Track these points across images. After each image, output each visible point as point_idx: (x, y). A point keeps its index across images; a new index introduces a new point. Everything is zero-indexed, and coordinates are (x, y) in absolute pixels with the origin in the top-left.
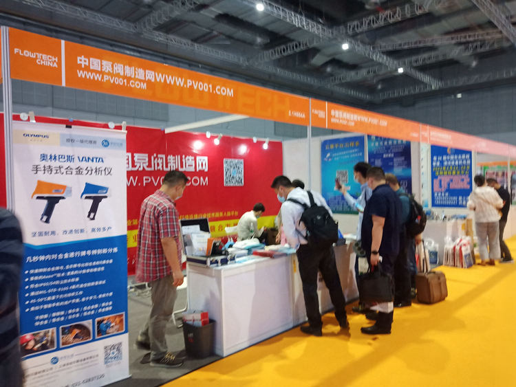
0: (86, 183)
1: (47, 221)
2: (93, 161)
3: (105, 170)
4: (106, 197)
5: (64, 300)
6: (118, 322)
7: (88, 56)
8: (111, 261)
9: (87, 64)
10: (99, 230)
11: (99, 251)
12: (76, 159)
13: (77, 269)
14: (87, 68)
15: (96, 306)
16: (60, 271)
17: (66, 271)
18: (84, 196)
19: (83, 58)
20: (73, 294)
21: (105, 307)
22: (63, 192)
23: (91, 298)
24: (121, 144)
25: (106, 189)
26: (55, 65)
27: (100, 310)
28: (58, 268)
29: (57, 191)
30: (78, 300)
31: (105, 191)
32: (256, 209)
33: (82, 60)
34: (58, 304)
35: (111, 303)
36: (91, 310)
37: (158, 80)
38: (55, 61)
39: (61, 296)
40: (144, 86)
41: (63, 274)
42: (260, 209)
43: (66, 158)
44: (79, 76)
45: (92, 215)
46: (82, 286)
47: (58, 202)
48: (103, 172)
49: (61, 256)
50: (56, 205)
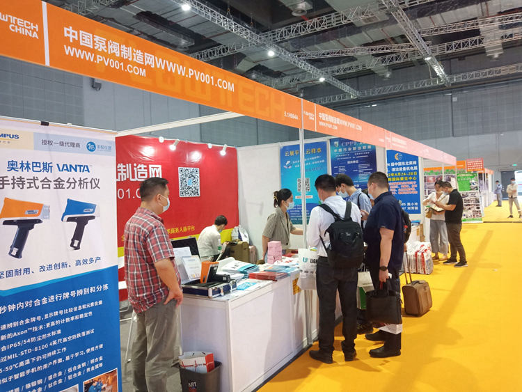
0: (68, 199)
1: (18, 255)
2: (76, 170)
3: (91, 182)
4: (93, 218)
5: (42, 363)
6: (110, 382)
7: (77, 28)
8: (101, 302)
9: (76, 38)
10: (85, 261)
11: (86, 291)
12: (55, 168)
13: (59, 317)
14: (76, 44)
15: (84, 364)
16: (37, 323)
17: (44, 322)
18: (66, 217)
19: (70, 29)
20: (54, 353)
21: (94, 365)
22: (39, 214)
23: (77, 354)
24: (110, 148)
25: (93, 207)
26: (35, 35)
27: (88, 369)
28: (33, 319)
29: (31, 213)
30: (60, 360)
31: (91, 210)
32: (218, 223)
33: (69, 32)
34: (33, 370)
35: (101, 358)
36: (77, 371)
37: (158, 66)
38: (35, 29)
39: (39, 358)
40: (143, 73)
41: (41, 327)
42: (222, 222)
43: (42, 165)
44: (67, 53)
45: (76, 242)
46: (65, 340)
47: (32, 227)
48: (89, 185)
49: (37, 302)
50: (30, 231)
